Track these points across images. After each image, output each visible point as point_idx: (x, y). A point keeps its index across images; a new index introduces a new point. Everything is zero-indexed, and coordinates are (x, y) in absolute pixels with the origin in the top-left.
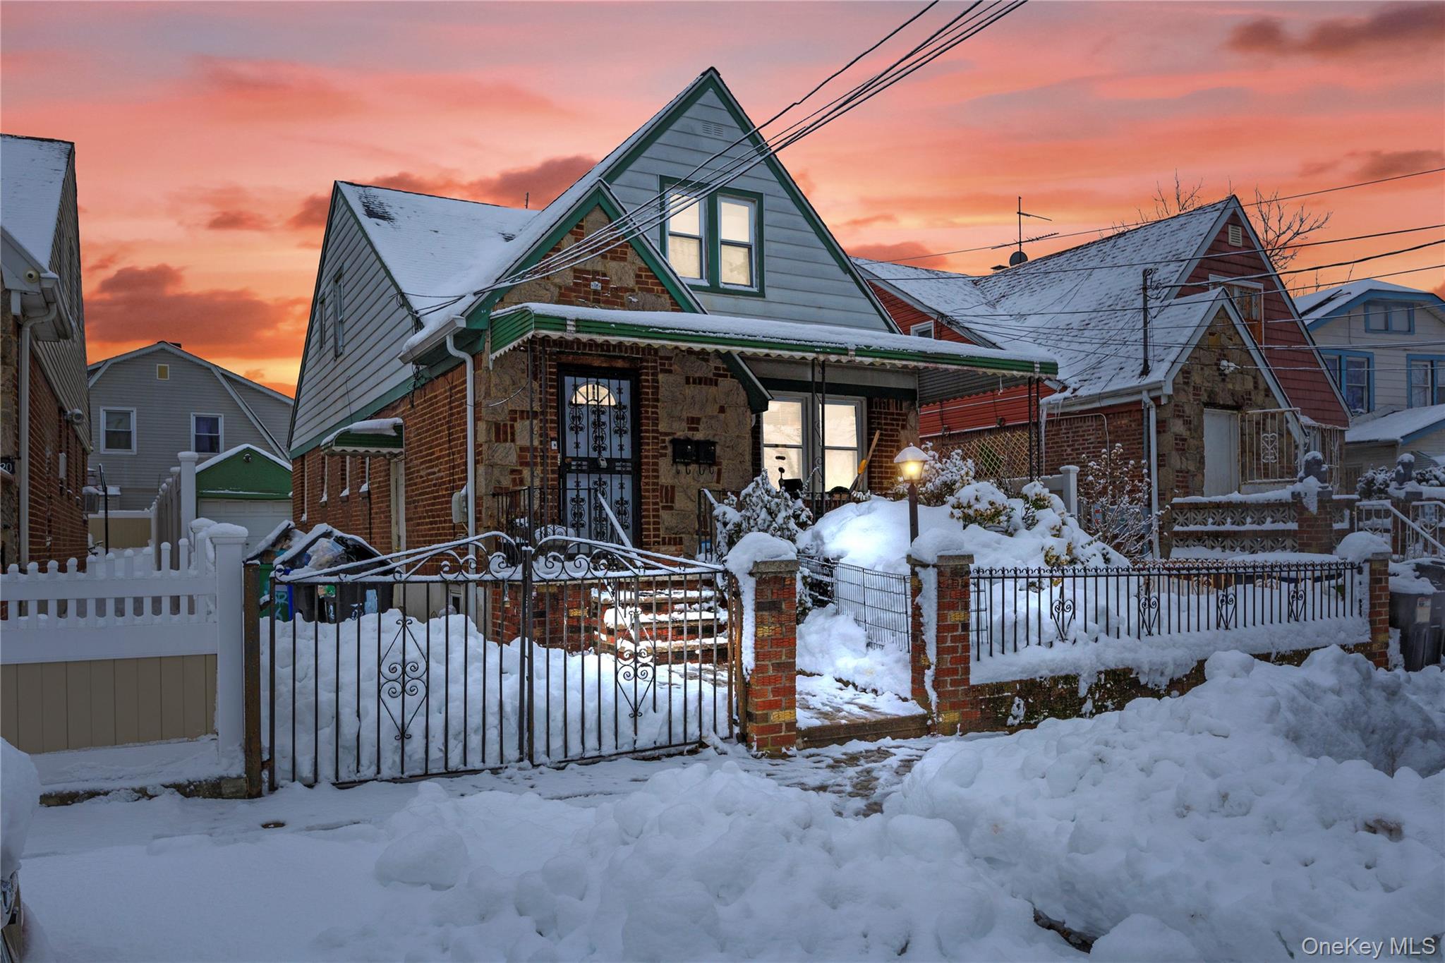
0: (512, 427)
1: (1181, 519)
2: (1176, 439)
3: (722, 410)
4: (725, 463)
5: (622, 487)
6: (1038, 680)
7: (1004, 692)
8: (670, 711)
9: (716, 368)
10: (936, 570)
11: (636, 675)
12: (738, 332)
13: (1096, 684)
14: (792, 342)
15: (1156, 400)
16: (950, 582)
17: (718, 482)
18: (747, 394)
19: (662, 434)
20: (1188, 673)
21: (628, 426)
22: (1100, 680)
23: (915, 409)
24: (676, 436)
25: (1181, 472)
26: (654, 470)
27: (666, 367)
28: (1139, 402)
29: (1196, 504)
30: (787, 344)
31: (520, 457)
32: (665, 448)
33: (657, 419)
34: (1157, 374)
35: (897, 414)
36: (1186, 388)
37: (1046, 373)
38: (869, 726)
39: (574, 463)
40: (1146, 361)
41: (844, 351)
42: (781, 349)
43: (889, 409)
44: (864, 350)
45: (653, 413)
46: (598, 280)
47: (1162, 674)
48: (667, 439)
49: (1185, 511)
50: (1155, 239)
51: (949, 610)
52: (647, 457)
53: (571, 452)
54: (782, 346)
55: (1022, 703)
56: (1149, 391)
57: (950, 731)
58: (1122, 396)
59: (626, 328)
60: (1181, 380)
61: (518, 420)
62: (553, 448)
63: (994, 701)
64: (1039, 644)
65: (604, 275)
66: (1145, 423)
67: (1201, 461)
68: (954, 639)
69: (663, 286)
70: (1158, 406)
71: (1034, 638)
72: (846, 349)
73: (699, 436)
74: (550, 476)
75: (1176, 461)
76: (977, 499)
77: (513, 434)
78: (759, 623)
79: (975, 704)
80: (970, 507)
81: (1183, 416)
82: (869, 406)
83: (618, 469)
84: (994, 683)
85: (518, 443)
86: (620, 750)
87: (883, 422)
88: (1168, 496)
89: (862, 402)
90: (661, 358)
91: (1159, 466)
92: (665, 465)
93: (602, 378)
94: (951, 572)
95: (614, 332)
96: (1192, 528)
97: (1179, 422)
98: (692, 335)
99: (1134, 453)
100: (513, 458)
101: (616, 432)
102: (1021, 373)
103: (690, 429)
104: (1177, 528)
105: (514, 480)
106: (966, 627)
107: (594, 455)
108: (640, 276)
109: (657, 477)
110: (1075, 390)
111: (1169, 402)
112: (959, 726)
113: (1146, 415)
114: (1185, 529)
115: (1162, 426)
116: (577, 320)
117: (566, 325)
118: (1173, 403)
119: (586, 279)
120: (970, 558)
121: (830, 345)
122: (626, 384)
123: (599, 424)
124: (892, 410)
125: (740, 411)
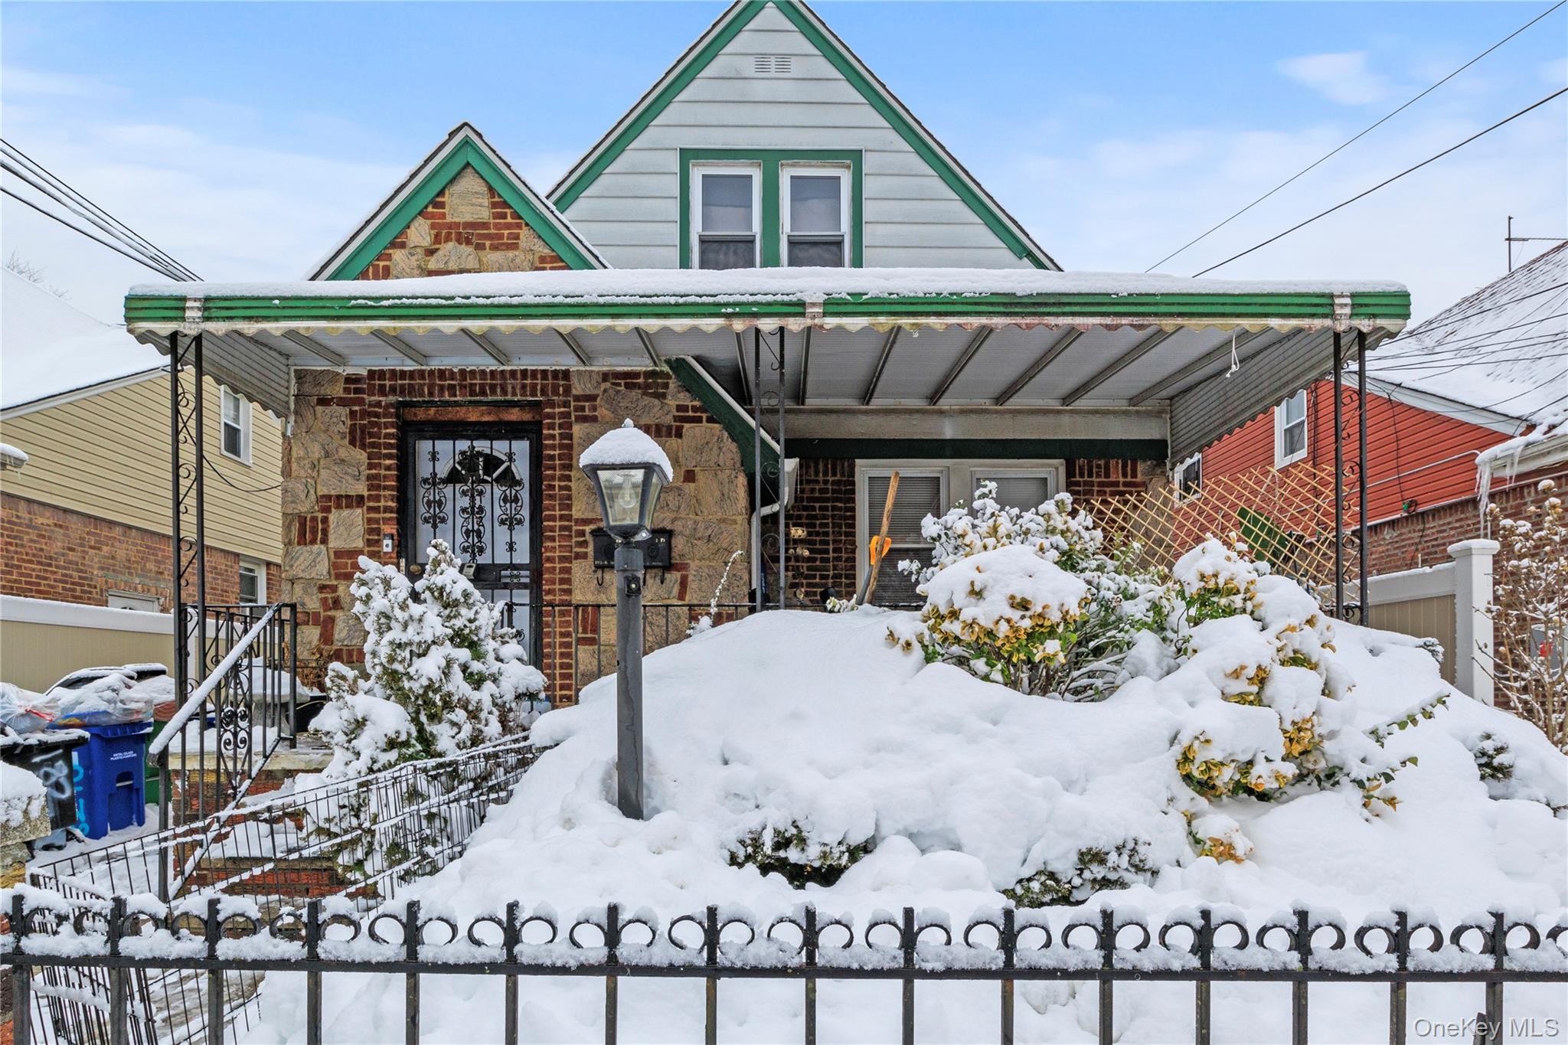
0: (325, 520)
3: (690, 476)
4: (693, 565)
9: (679, 408)
14: (666, 299)
17: (681, 594)
19: (577, 522)
21: (525, 513)
23: (1164, 473)
24: (597, 524)
26: (562, 581)
27: (587, 413)
30: (653, 305)
31: (335, 566)
32: (584, 544)
33: (569, 498)
35: (1125, 484)
37: (1370, 316)
41: (798, 308)
43: (1107, 475)
44: (847, 303)
45: (561, 488)
48: (588, 529)
52: (550, 560)
53: (424, 556)
54: (645, 310)
61: (333, 510)
62: (385, 549)
72: (802, 304)
77: (325, 532)
82: (1070, 474)
83: (504, 580)
85: (331, 545)
89: (1057, 469)
90: (577, 398)
92: (582, 572)
93: (478, 438)
100: (323, 567)
102: (1294, 323)
105: (324, 602)
109: (569, 592)
117: (184, 308)
121: (759, 298)
122: (522, 448)
123: (475, 511)
124: (1116, 476)
125: (723, 476)
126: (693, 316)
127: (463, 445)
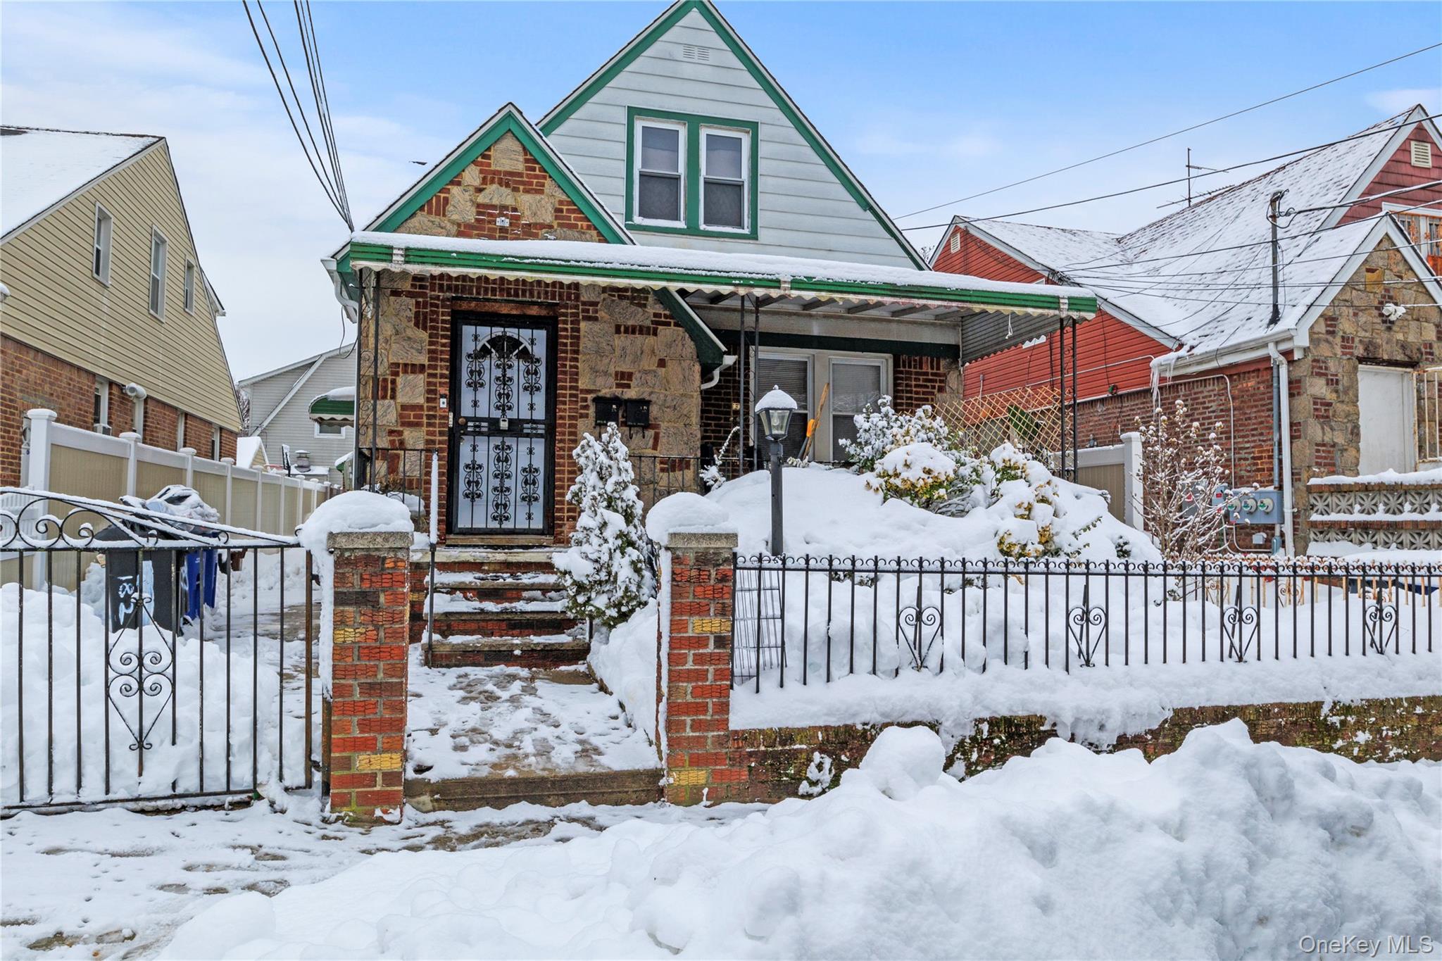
0: (394, 382)
1: (1320, 505)
2: (1315, 403)
3: (662, 363)
4: (664, 426)
5: (531, 452)
6: (860, 727)
7: (793, 742)
8: (201, 744)
9: (655, 315)
10: (669, 554)
11: (141, 689)
12: (625, 260)
13: (973, 739)
14: (700, 272)
15: (1288, 354)
16: (694, 573)
17: (655, 448)
19: (582, 391)
20: (1155, 727)
21: (542, 382)
22: (980, 731)
23: (957, 368)
24: (600, 394)
25: (1324, 445)
26: (570, 433)
27: (591, 314)
28: (1268, 358)
29: (1338, 485)
30: (692, 275)
31: (401, 416)
32: (586, 407)
33: (577, 374)
34: (1287, 322)
35: (933, 374)
36: (1330, 338)
37: (1079, 310)
38: (553, 783)
39: (470, 424)
40: (1275, 306)
41: (776, 283)
42: (684, 281)
43: (921, 368)
44: (803, 282)
45: (571, 367)
46: (506, 216)
47: (1102, 727)
48: (590, 397)
49: (1325, 495)
51: (691, 615)
52: (562, 418)
53: (467, 410)
54: (686, 278)
55: (828, 762)
56: (1277, 343)
57: (690, 798)
58: (1244, 351)
59: (471, 257)
60: (1322, 328)
61: (401, 374)
62: (442, 406)
63: (775, 756)
64: (874, 672)
65: (515, 210)
66: (1275, 385)
67: (1355, 432)
68: (699, 659)
69: (589, 221)
70: (1291, 362)
71: (863, 662)
72: (778, 281)
73: (631, 394)
74: (438, 438)
75: (1315, 431)
77: (394, 390)
78: (339, 623)
79: (739, 759)
81: (1326, 375)
82: (896, 365)
83: (525, 431)
84: (775, 727)
85: (399, 400)
86: (111, 796)
87: (913, 383)
88: (1304, 476)
89: (887, 361)
90: (584, 303)
91: (1292, 438)
92: (585, 427)
93: (511, 327)
94: (697, 559)
95: (456, 262)
96: (1334, 517)
97: (1321, 382)
98: (560, 266)
99: (1262, 423)
100: (392, 418)
101: (526, 389)
102: (1040, 311)
103: (618, 386)
104: (1315, 517)
105: (392, 442)
106: (725, 642)
107: (496, 414)
108: (561, 211)
109: (574, 441)
110: (1192, 348)
111: (1306, 356)
112: (705, 791)
113: (1275, 374)
114: (1326, 518)
115: (1295, 387)
116: (407, 249)
117: (391, 255)
118: (1310, 358)
119: (491, 215)
120: (732, 537)
121: (754, 276)
122: (541, 335)
123: (504, 381)
124: (927, 368)
125: (685, 364)
126: (716, 283)
127: (498, 331)
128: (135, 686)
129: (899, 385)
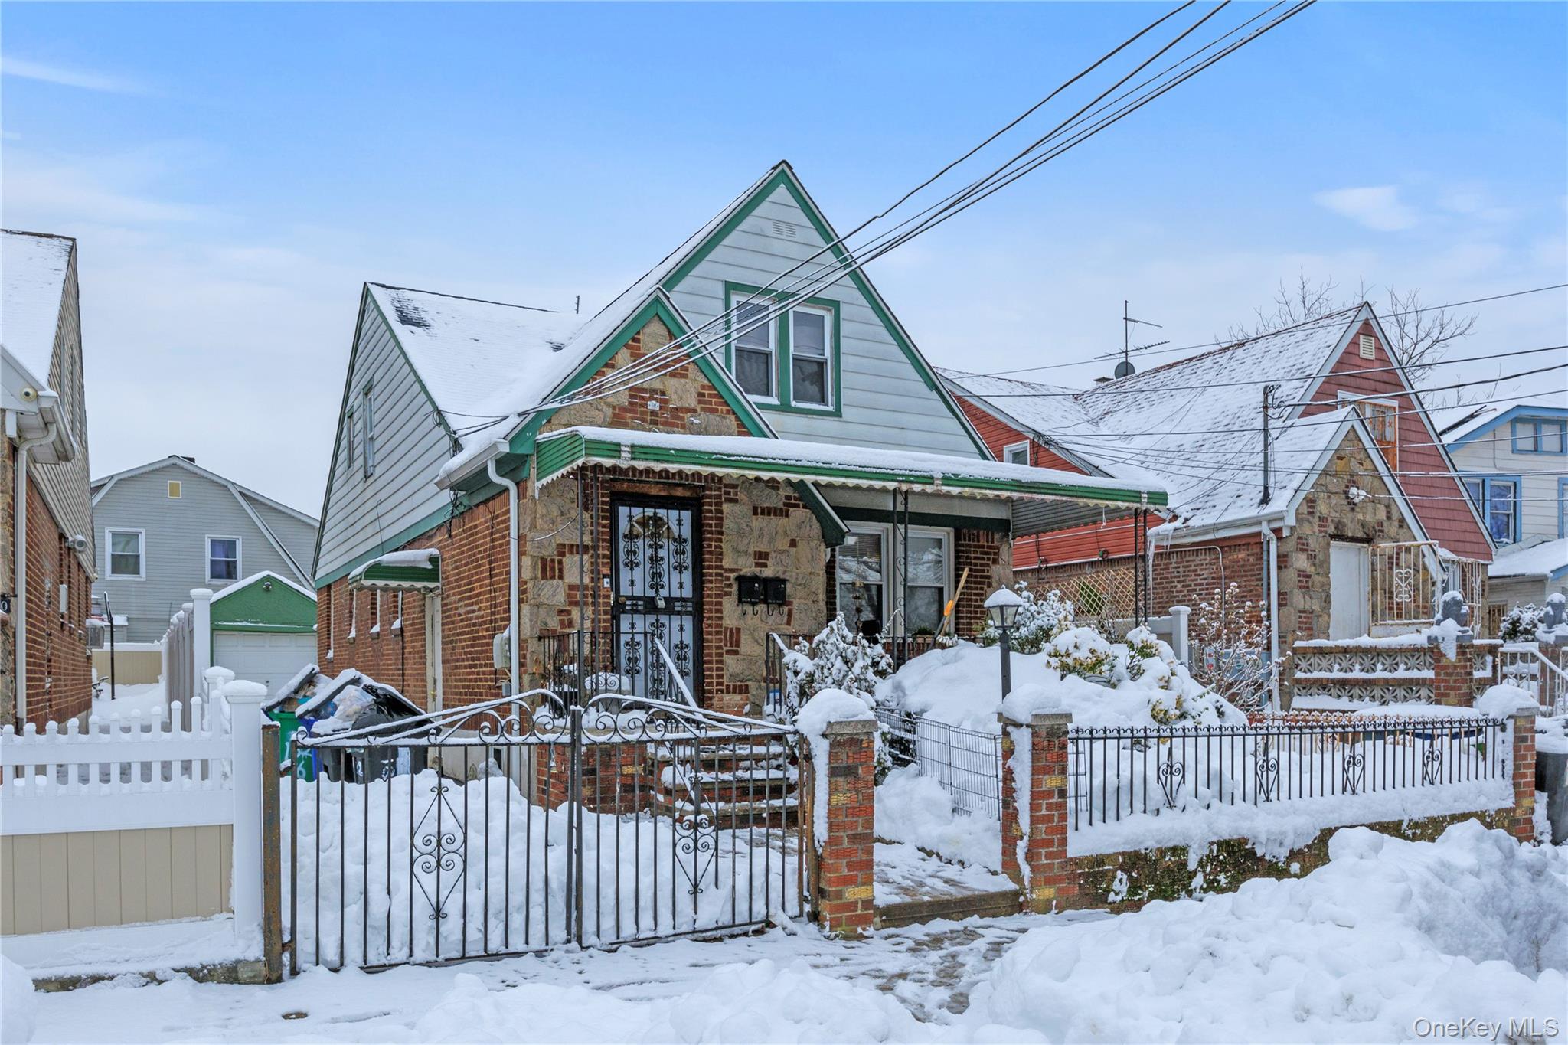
0: (560, 562)
1: (1304, 665)
2: (1299, 576)
3: (793, 543)
4: (796, 602)
5: (681, 630)
6: (1143, 852)
7: (1104, 865)
8: (734, 887)
9: (788, 497)
10: (1030, 730)
11: (696, 848)
13: (1208, 856)
14: (873, 469)
15: (1277, 531)
16: (1046, 743)
17: (789, 623)
18: (821, 526)
19: (726, 570)
20: (1310, 843)
21: (689, 561)
22: (1211, 851)
23: (1008, 541)
24: (742, 573)
25: (1305, 612)
26: (717, 611)
27: (732, 496)
28: (1259, 534)
29: (1321, 648)
30: (867, 472)
31: (569, 596)
32: (730, 585)
33: (721, 554)
34: (1278, 503)
35: (988, 547)
36: (1311, 518)
37: (1155, 504)
38: (955, 903)
39: (628, 602)
40: (1266, 488)
41: (929, 480)
42: (859, 478)
43: (978, 541)
44: (951, 479)
45: (716, 547)
46: (656, 399)
47: (1281, 844)
48: (733, 576)
49: (1309, 656)
50: (1278, 350)
51: (1045, 774)
52: (710, 596)
53: (625, 590)
54: (860, 475)
55: (1125, 877)
56: (1269, 522)
57: (1045, 908)
58: (1239, 527)
59: (686, 454)
60: (1305, 510)
61: (567, 555)
62: (606, 585)
63: (1094, 875)
64: (1145, 812)
65: (663, 394)
66: (1265, 558)
67: (1327, 600)
68: (1050, 807)
69: (728, 405)
70: (1280, 539)
71: (1138, 805)
72: (932, 478)
73: (768, 573)
74: (602, 617)
75: (1298, 600)
76: (1076, 647)
77: (561, 570)
78: (833, 790)
79: (1073, 878)
80: (1068, 655)
81: (1307, 550)
82: (957, 538)
83: (677, 609)
84: (1094, 855)
85: (567, 580)
86: (678, 931)
87: (972, 555)
88: (1290, 639)
89: (948, 534)
90: (726, 486)
91: (1280, 605)
92: (729, 604)
93: (660, 508)
94: (1047, 733)
95: (674, 459)
96: (1316, 675)
97: (1303, 556)
98: (760, 463)
99: (1251, 591)
100: (561, 598)
101: (675, 568)
102: (1127, 504)
103: (757, 565)
104: (1299, 675)
105: (562, 622)
106: (1063, 793)
107: (651, 593)
108: (703, 395)
109: (721, 618)
110: (1187, 520)
111: (1292, 534)
112: (1054, 903)
113: (1265, 548)
114: (1308, 675)
115: (1283, 561)
116: (633, 446)
117: (620, 451)
118: (1296, 536)
119: (643, 398)
120: (1068, 717)
121: (913, 473)
122: (686, 515)
123: (655, 559)
124: (982, 542)
125: (813, 544)
126: (884, 480)
127: (649, 512)
128: (692, 845)
129: (960, 557)
